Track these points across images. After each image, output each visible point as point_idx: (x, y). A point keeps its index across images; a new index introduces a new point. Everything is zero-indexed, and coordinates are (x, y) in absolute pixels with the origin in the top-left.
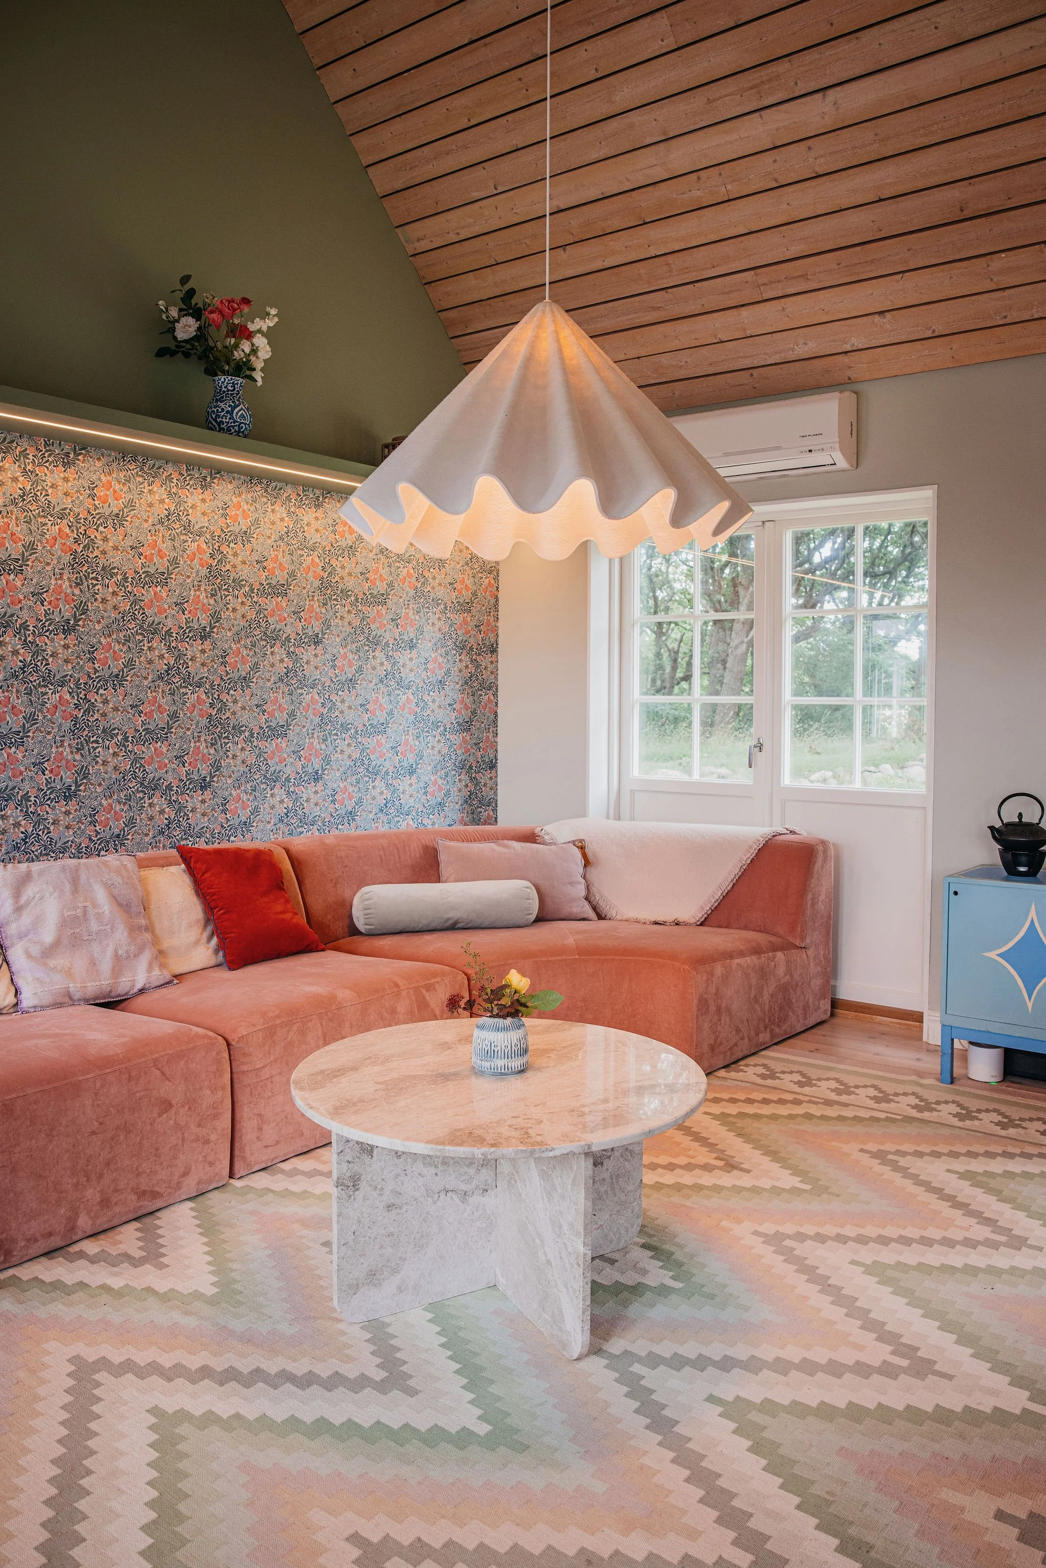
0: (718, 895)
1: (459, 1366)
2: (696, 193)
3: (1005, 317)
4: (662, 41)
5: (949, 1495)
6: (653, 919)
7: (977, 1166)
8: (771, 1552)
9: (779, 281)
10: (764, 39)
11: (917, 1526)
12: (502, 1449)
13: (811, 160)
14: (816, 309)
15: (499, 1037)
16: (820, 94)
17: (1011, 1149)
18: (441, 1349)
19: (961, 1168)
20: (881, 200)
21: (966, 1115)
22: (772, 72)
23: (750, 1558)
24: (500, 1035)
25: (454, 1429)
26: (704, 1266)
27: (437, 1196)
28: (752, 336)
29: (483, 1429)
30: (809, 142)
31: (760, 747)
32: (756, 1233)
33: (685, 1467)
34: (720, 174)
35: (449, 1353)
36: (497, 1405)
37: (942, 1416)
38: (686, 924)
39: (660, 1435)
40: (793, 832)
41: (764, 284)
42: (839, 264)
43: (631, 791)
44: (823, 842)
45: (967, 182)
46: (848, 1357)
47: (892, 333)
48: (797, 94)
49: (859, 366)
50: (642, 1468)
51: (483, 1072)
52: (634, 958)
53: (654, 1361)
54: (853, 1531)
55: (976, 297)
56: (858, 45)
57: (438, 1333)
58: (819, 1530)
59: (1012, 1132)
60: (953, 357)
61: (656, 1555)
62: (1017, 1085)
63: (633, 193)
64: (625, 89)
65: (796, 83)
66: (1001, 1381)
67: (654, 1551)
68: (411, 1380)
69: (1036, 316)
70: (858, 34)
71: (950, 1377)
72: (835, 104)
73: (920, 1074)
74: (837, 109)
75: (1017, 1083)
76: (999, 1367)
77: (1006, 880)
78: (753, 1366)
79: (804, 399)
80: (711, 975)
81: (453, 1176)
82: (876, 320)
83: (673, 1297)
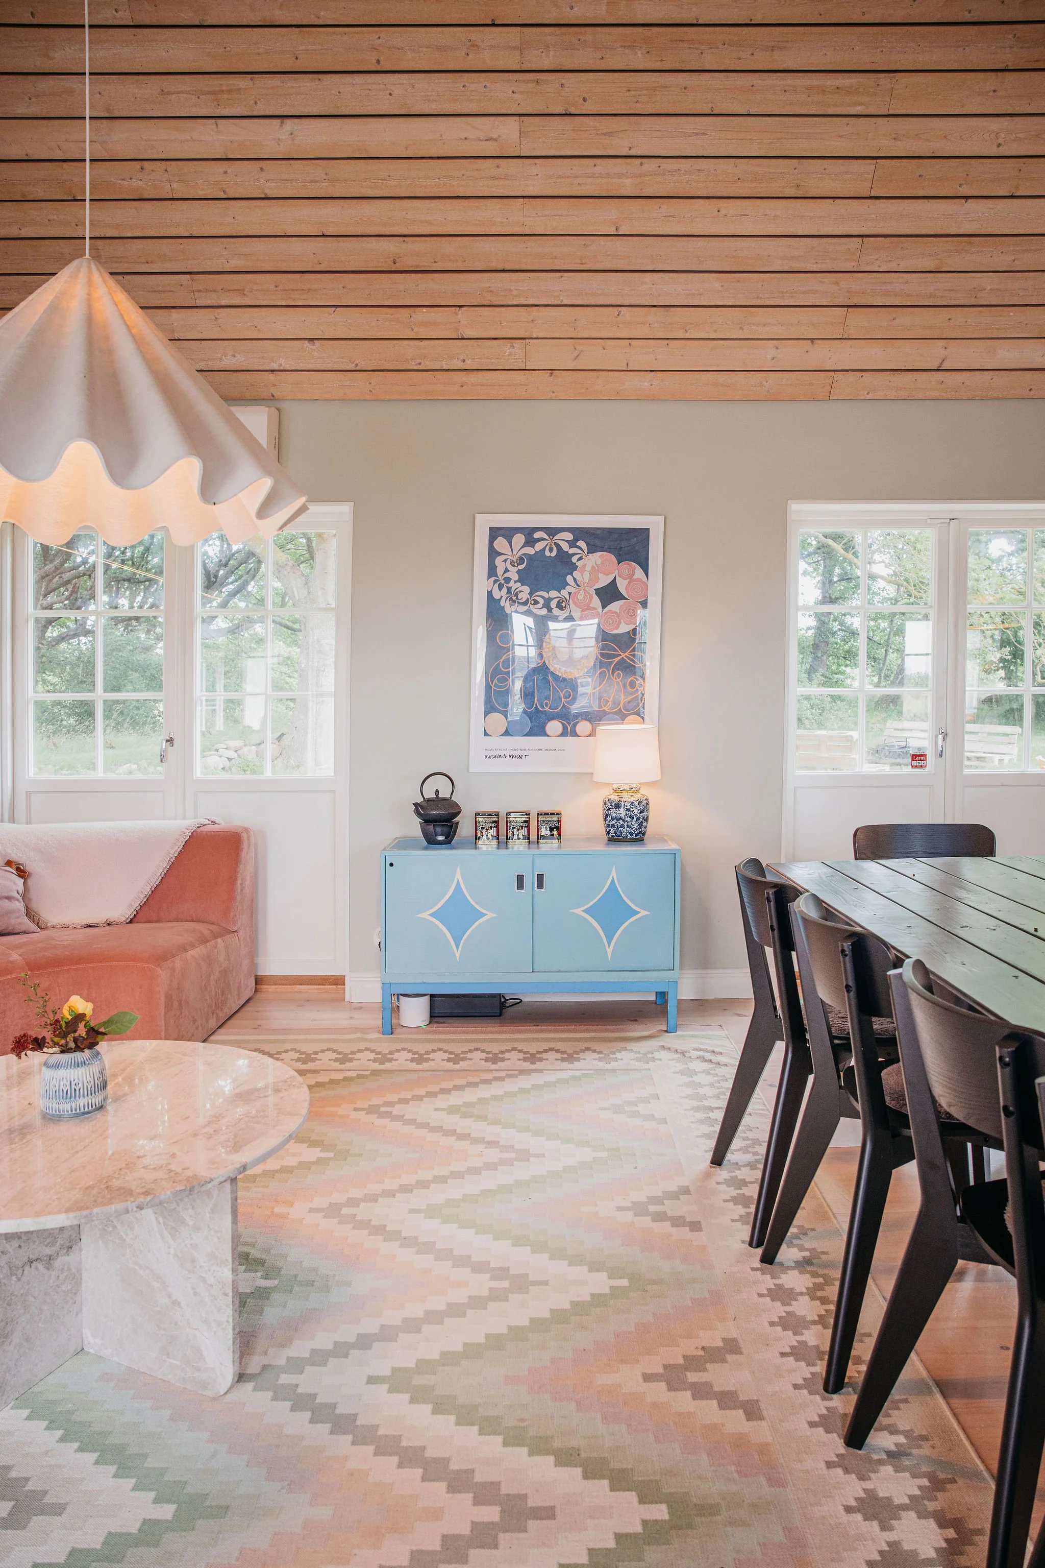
0: (147, 890)
1: (96, 1455)
2: (136, 183)
3: (420, 364)
4: (116, 11)
5: (603, 1379)
6: (85, 922)
7: (455, 1099)
8: (509, 1495)
9: (215, 291)
10: (228, 49)
11: (599, 1416)
12: (201, 1524)
13: (262, 181)
14: (249, 324)
15: (80, 1072)
16: (278, 121)
17: (471, 1079)
18: (62, 1445)
19: (444, 1105)
20: (323, 236)
21: (420, 1059)
22: (234, 85)
23: (497, 1509)
24: (81, 1071)
25: (134, 1528)
26: (285, 1256)
27: (21, 1271)
28: (179, 340)
29: (167, 1512)
30: (261, 163)
31: (170, 741)
32: (311, 1210)
33: (390, 1455)
34: (166, 170)
35: (76, 1445)
36: (166, 1478)
37: (559, 1317)
38: (118, 924)
39: (349, 1434)
40: (214, 822)
41: (200, 291)
42: (276, 287)
43: (27, 792)
44: (246, 830)
45: (402, 239)
46: (460, 1296)
47: (319, 360)
48: (255, 114)
49: (284, 385)
50: (352, 1475)
51: (60, 1116)
52: (92, 965)
53: (297, 1366)
54: (556, 1444)
55: (397, 341)
56: (319, 87)
57: (47, 1428)
58: (533, 1455)
59: (463, 1065)
60: (371, 391)
61: (417, 1551)
62: (440, 1025)
63: (65, 165)
64: (67, 49)
65: (256, 103)
66: (581, 1271)
67: (414, 1548)
68: (48, 1496)
69: (444, 368)
70: (320, 76)
71: (546, 1283)
72: (292, 134)
73: (363, 1030)
74: (293, 140)
75: (441, 1023)
76: (576, 1260)
77: (426, 848)
78: (387, 1334)
79: (250, 408)
80: (173, 969)
81: (37, 1242)
82: (305, 345)
83: (276, 1297)
